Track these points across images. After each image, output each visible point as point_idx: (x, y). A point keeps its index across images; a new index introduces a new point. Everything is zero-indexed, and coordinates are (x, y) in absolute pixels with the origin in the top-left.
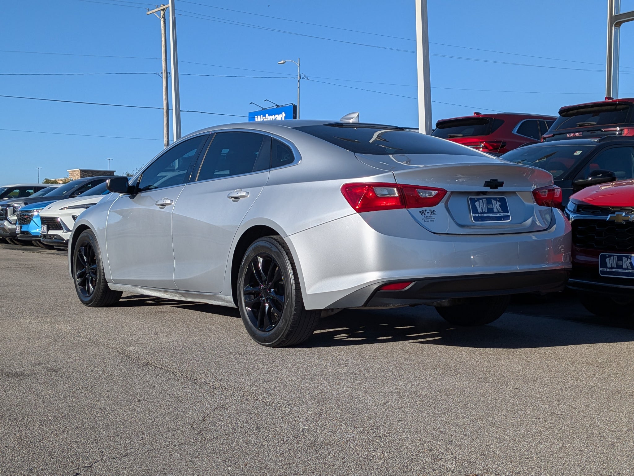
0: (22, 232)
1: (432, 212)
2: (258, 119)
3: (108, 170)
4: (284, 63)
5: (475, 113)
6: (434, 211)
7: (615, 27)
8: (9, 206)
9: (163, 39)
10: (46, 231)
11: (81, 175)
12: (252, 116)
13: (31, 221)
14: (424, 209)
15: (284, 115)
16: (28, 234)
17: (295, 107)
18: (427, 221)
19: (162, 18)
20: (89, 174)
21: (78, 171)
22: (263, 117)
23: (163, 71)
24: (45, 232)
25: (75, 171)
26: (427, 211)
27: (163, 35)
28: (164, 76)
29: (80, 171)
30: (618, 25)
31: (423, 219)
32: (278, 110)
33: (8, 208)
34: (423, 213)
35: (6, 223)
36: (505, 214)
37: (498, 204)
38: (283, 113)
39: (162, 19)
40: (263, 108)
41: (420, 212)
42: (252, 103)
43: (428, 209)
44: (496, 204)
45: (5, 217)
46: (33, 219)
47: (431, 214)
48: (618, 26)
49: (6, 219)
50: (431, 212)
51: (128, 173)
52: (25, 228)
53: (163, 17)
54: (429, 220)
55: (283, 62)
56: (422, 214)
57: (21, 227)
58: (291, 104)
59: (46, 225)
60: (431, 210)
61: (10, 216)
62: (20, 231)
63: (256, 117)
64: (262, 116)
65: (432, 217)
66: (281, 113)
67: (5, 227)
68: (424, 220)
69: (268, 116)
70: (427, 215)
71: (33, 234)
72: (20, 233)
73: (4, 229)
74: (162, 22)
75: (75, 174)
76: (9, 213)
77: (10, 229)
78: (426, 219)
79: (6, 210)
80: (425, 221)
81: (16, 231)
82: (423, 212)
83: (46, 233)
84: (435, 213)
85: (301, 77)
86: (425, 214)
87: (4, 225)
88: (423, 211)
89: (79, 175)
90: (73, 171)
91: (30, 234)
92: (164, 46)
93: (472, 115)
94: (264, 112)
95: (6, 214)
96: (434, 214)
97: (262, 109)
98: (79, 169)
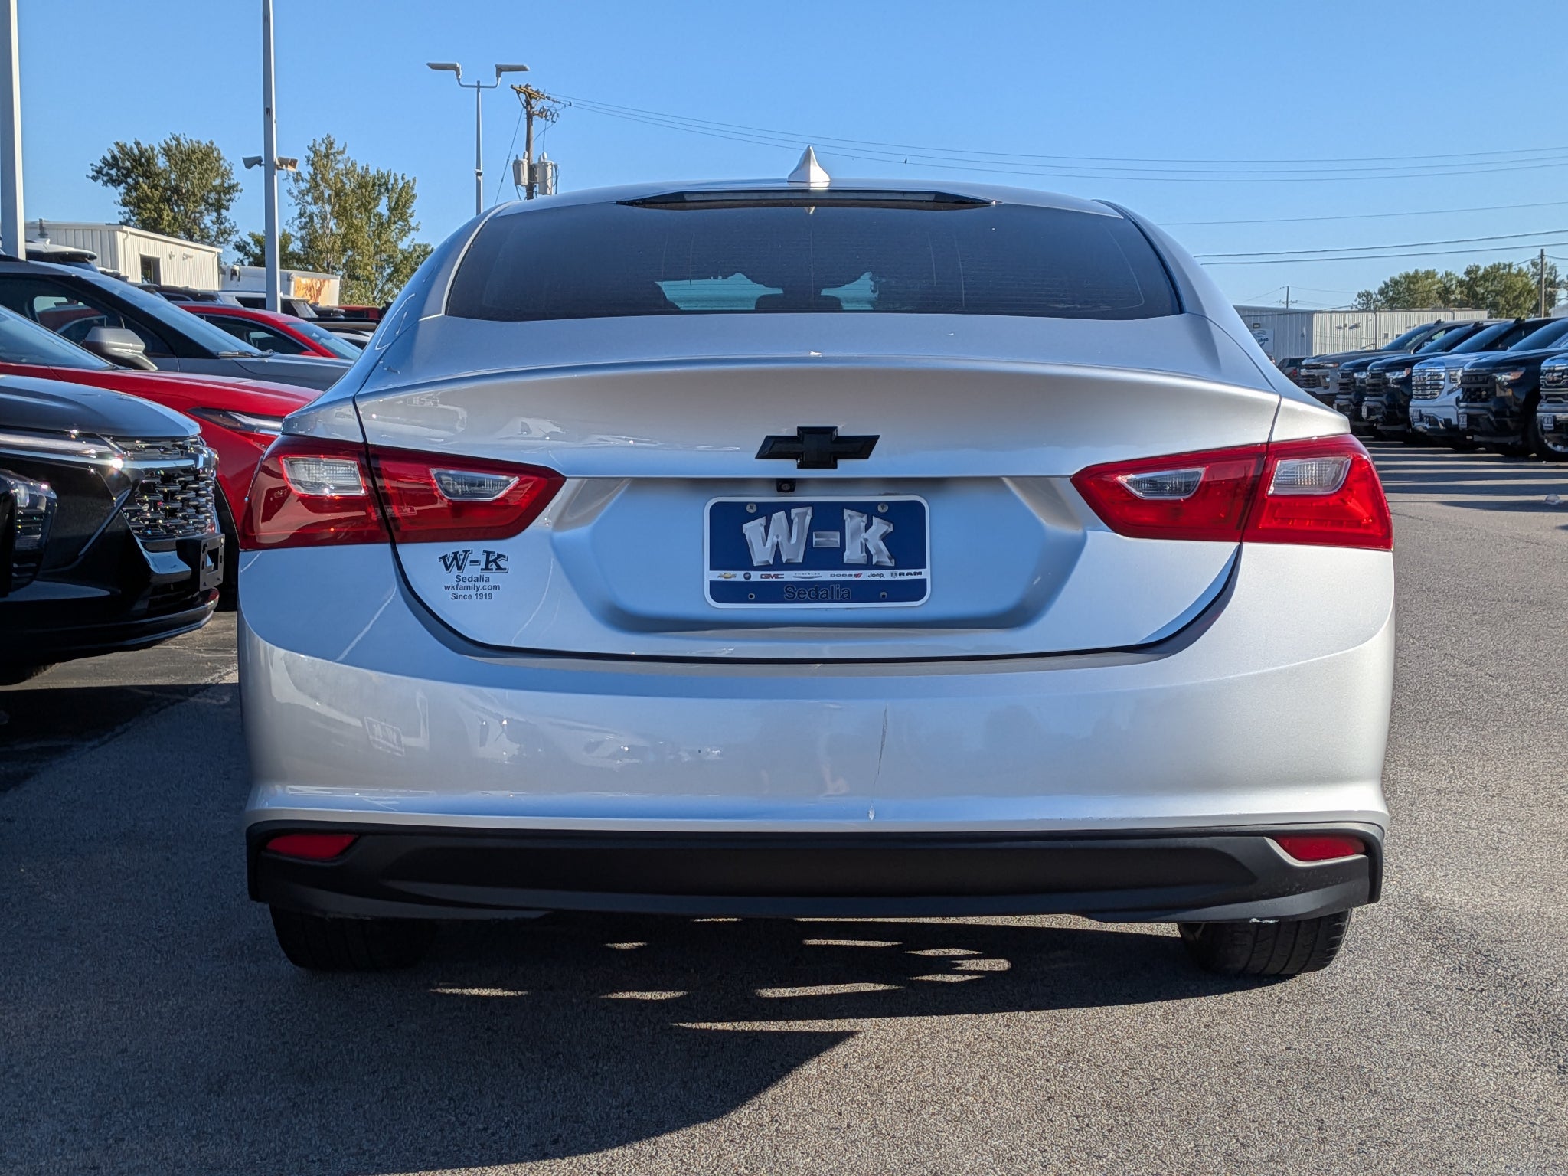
1: (493, 562)
6: (499, 556)
14: (460, 546)
18: (464, 597)
26: (471, 557)
31: (447, 588)
34: (454, 562)
36: (907, 575)
37: (880, 527)
41: (443, 558)
43: (478, 549)
44: (867, 530)
47: (487, 568)
50: (488, 562)
54: (473, 592)
56: (447, 568)
60: (488, 553)
65: (488, 580)
68: (451, 591)
70: (469, 571)
78: (462, 588)
80: (454, 597)
82: (455, 558)
84: (502, 564)
86: (459, 568)
88: (455, 554)
96: (499, 568)
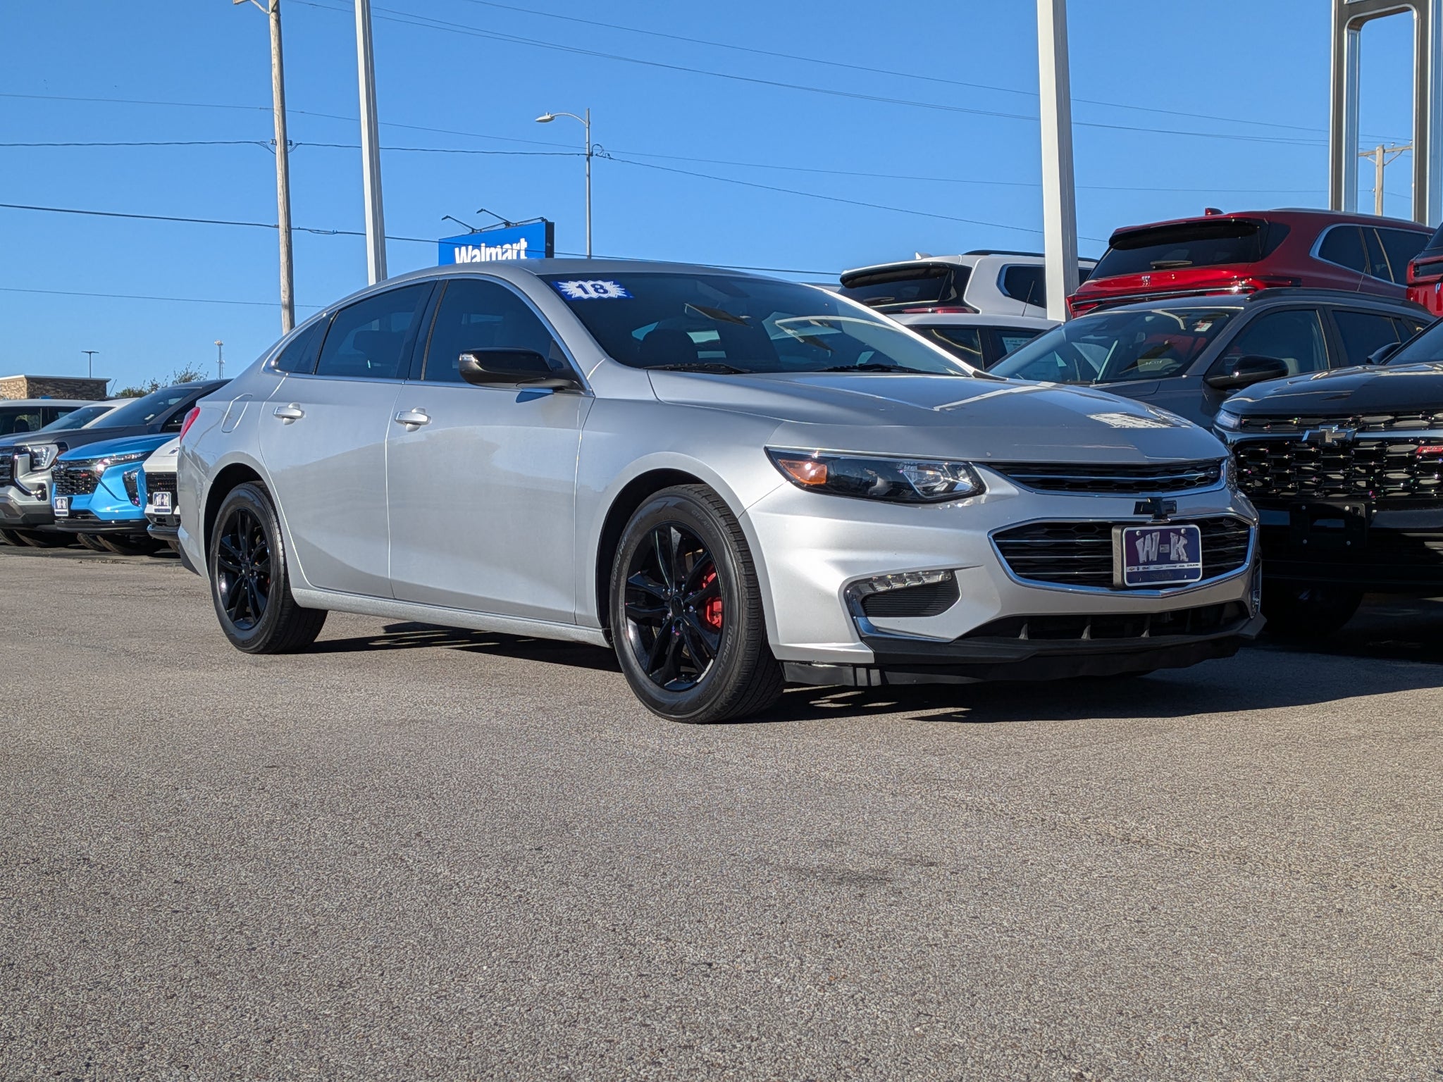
0: (73, 514)
2: (463, 256)
3: (86, 376)
4: (552, 119)
5: (1207, 211)
7: (1350, 31)
8: (20, 451)
9: (275, 61)
10: (170, 508)
11: (28, 388)
12: (447, 248)
13: (97, 484)
15: (523, 244)
16: (88, 517)
17: (550, 227)
19: (273, 11)
20: (48, 388)
21: (20, 380)
22: (473, 249)
23: (278, 137)
24: (168, 510)
25: (13, 381)
27: (274, 52)
28: (279, 149)
29: (25, 381)
30: (1357, 25)
32: (507, 234)
33: (16, 457)
35: (12, 492)
38: (523, 240)
39: (273, 15)
40: (473, 229)
42: (447, 217)
45: (9, 477)
46: (103, 481)
48: (1357, 27)
49: (13, 483)
51: (155, 383)
52: (80, 502)
53: (275, 8)
55: (548, 117)
57: (70, 501)
58: (540, 221)
59: (168, 493)
61: (21, 477)
62: (67, 510)
63: (457, 250)
64: (470, 247)
66: (518, 241)
67: (8, 502)
69: (486, 247)
71: (103, 518)
72: (67, 515)
73: (6, 507)
74: (272, 22)
75: (13, 388)
76: (20, 468)
77: (22, 508)
79: (13, 463)
81: (56, 510)
83: (170, 513)
85: (594, 154)
87: (7, 498)
89: (25, 389)
90: (8, 381)
91: (96, 517)
92: (278, 78)
93: (1201, 214)
94: (475, 239)
95: (12, 471)
97: (471, 231)
98: (23, 376)
